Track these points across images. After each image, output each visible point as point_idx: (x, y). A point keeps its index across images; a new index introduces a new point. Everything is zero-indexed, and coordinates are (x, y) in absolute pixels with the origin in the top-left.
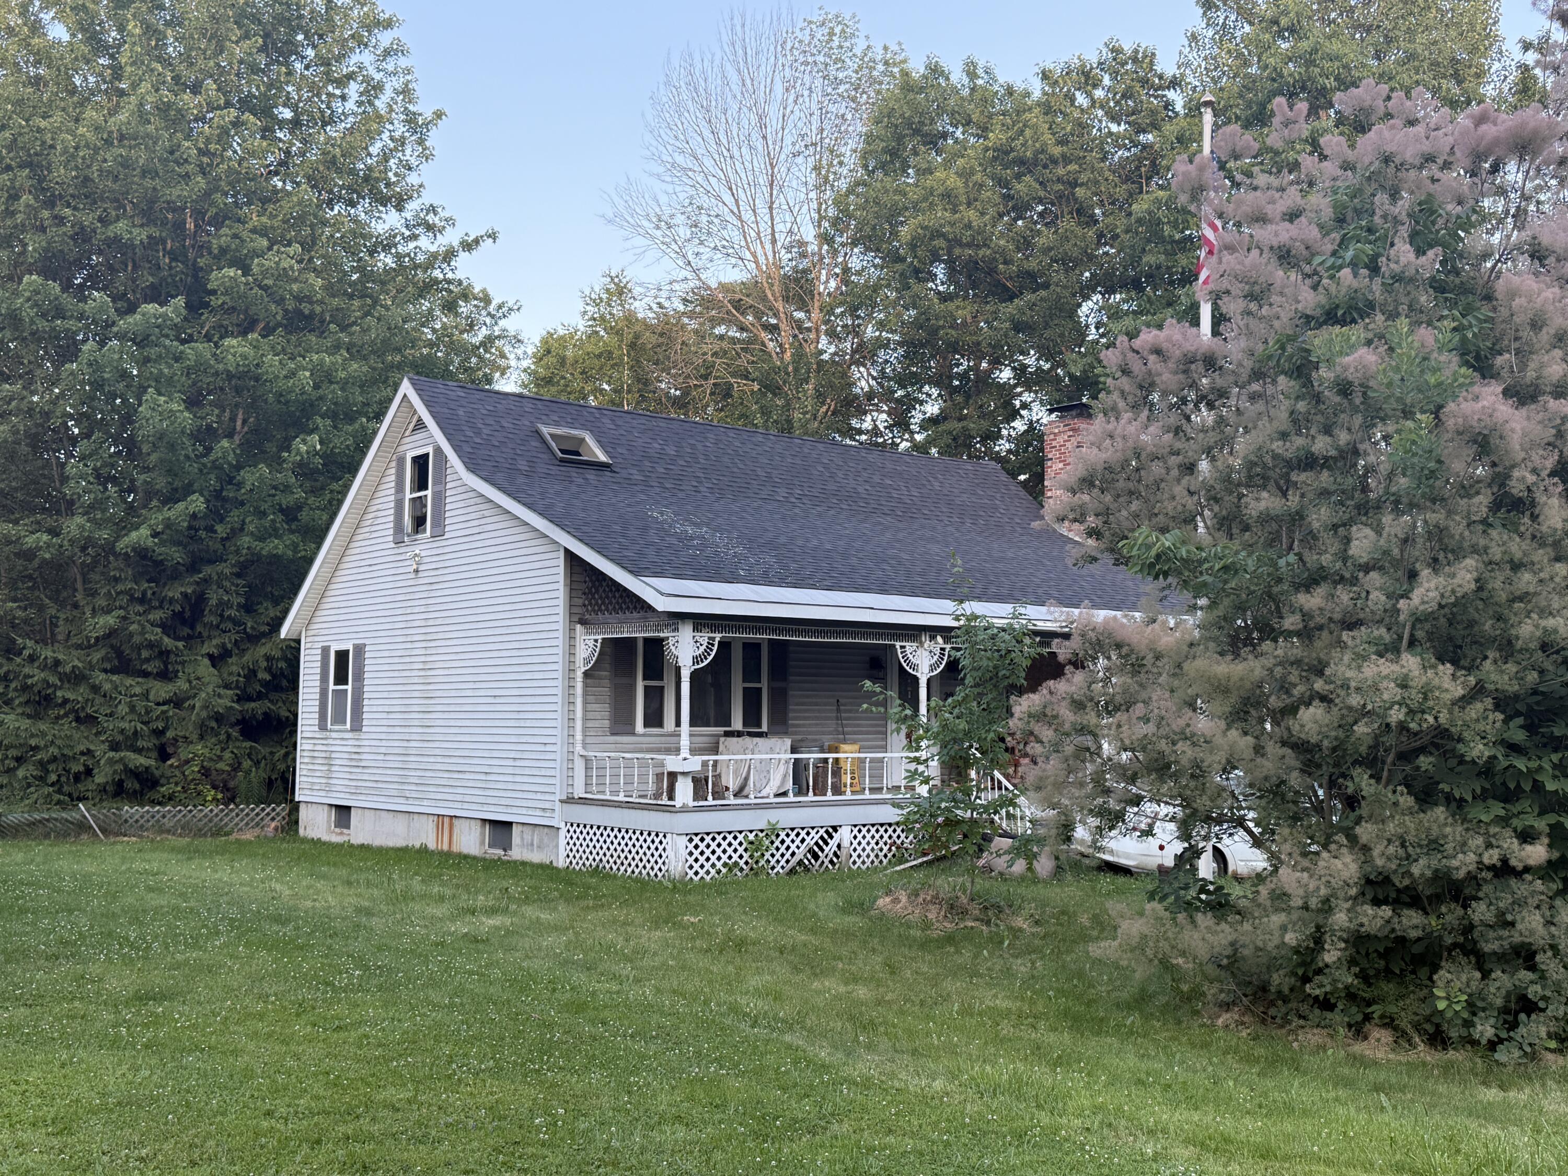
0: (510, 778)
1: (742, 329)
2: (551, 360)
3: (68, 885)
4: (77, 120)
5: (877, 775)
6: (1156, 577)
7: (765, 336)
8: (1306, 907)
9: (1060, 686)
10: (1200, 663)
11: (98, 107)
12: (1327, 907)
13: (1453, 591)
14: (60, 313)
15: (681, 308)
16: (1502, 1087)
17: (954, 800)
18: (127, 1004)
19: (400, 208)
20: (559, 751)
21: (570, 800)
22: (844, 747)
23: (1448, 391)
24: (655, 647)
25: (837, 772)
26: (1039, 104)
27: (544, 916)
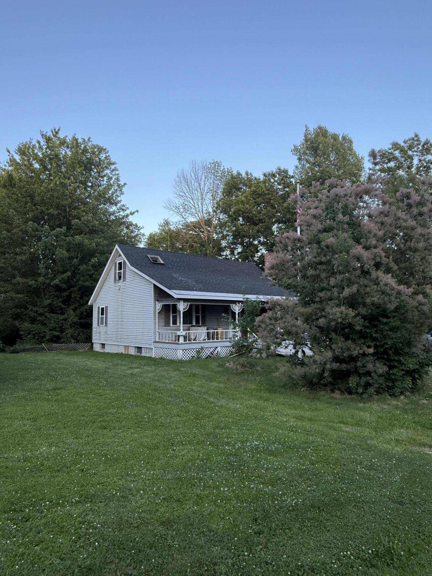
0: (141, 337)
1: (196, 232)
2: (151, 239)
3: (39, 362)
4: (41, 186)
5: (226, 335)
6: (288, 289)
7: (201, 234)
8: (321, 364)
9: (266, 315)
10: (298, 309)
11: (46, 183)
12: (325, 364)
13: (352, 292)
14: (37, 231)
15: (182, 227)
16: (364, 403)
17: (243, 341)
18: (51, 390)
19: (116, 205)
20: (152, 331)
21: (155, 342)
22: (219, 329)
23: (350, 247)
24: (175, 306)
25: (217, 334)
26: (262, 182)
27: (149, 369)
